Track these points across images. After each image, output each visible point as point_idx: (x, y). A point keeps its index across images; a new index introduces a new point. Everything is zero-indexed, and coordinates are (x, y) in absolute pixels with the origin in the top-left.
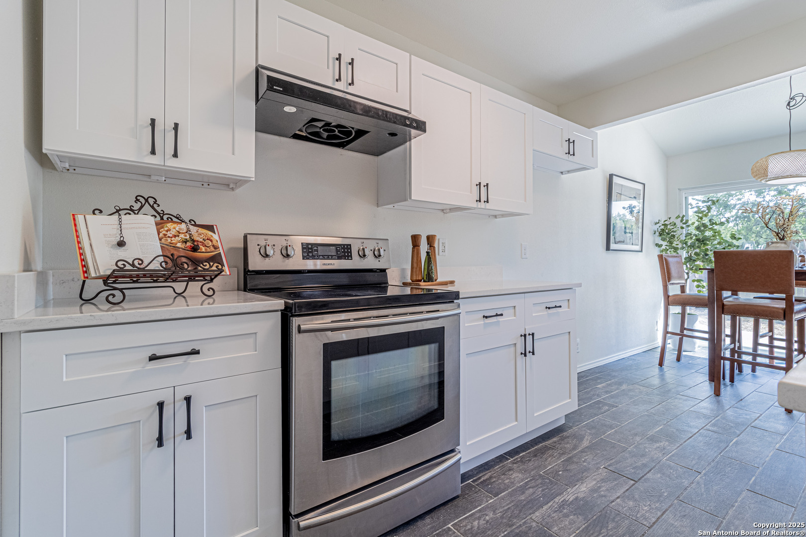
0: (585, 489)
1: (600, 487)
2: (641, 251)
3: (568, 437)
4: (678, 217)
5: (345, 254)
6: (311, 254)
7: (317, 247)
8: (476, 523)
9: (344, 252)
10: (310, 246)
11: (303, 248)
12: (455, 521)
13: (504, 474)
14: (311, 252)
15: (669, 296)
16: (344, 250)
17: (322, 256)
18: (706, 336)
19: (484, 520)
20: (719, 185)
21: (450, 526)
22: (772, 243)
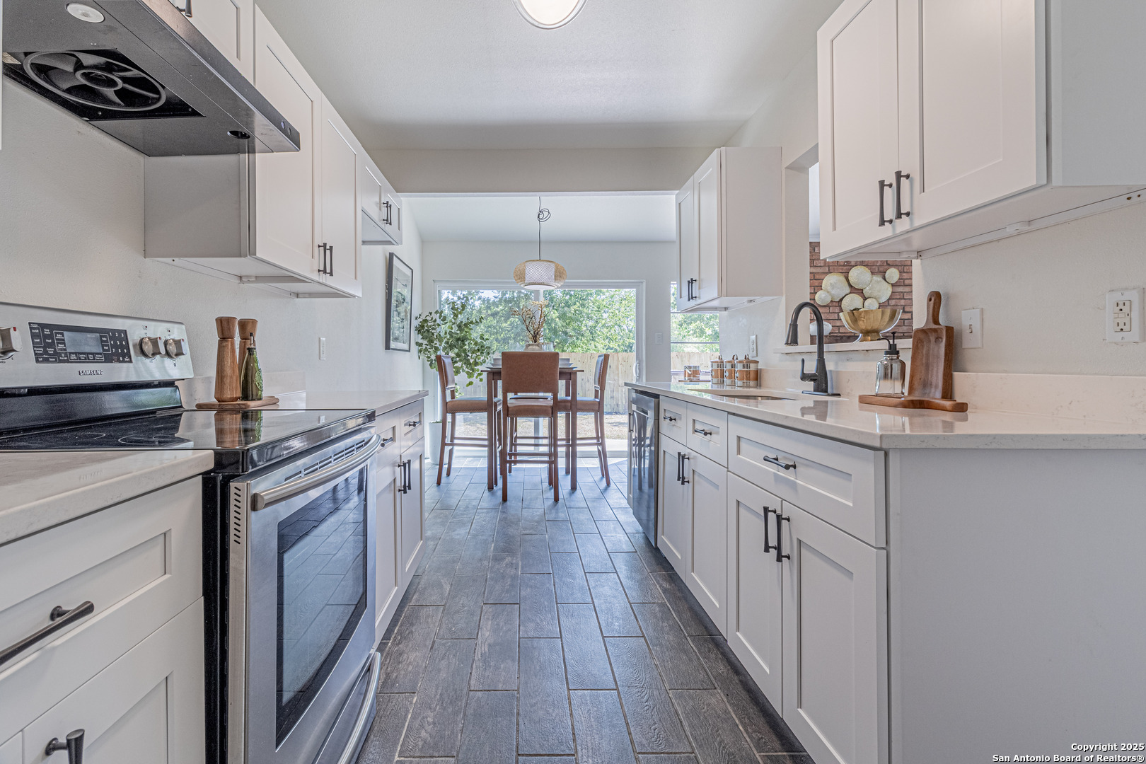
0: (488, 633)
1: (498, 624)
2: (409, 351)
3: (425, 588)
4: (436, 312)
5: (117, 350)
6: (51, 351)
7: (62, 334)
8: (423, 734)
9: (115, 346)
10: (47, 332)
11: (33, 336)
12: (399, 749)
13: (399, 663)
14: (51, 345)
15: (447, 403)
16: (115, 343)
17: (75, 353)
18: (486, 443)
19: (429, 725)
20: (469, 281)
21: (398, 759)
22: (529, 345)
